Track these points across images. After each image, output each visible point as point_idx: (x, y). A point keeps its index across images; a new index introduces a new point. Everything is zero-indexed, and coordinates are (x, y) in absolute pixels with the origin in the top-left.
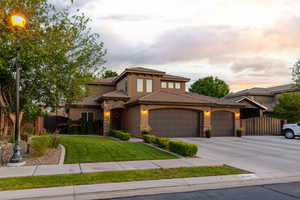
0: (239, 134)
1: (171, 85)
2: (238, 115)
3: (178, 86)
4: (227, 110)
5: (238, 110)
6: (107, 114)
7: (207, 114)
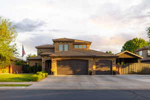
0: (114, 74)
2: (114, 62)
7: (91, 62)
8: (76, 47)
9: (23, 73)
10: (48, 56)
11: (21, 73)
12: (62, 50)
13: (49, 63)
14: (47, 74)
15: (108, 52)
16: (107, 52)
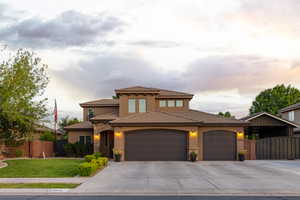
0: (241, 158)
1: (171, 104)
2: (240, 135)
3: (180, 104)
4: (225, 129)
5: (242, 129)
6: (97, 137)
7: (193, 134)
8: (162, 104)
9: (56, 156)
10: (105, 122)
11: (51, 156)
12: (134, 111)
13: (107, 136)
14: (106, 159)
15: (224, 113)
16: (221, 114)
